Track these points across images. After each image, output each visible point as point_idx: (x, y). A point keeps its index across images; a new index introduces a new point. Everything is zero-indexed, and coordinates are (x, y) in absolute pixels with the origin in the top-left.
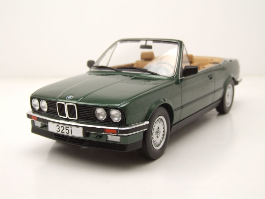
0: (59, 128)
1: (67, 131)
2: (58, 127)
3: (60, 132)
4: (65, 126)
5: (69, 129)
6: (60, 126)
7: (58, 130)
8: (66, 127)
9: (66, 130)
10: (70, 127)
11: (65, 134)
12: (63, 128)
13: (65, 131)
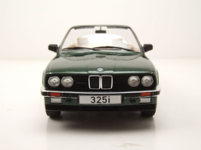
0: (94, 100)
1: (105, 101)
2: (93, 98)
3: (96, 103)
4: (101, 97)
5: (107, 98)
6: (96, 97)
7: (93, 101)
8: (103, 97)
9: (103, 99)
10: (107, 96)
11: (102, 103)
12: (99, 98)
13: (101, 101)
